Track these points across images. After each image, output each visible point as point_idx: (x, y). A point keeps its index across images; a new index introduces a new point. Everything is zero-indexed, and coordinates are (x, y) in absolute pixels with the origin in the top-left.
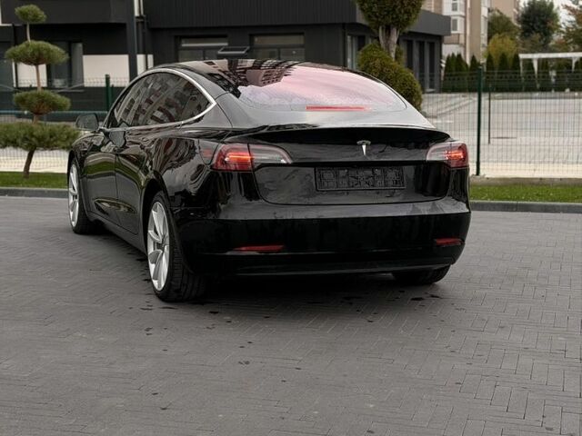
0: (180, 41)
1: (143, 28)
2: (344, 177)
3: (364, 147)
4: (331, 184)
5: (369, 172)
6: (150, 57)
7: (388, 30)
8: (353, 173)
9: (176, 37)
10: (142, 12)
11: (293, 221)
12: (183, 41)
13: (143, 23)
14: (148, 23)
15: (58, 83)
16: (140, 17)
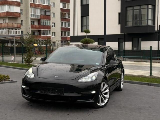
15: (135, 49)
16: (158, 31)
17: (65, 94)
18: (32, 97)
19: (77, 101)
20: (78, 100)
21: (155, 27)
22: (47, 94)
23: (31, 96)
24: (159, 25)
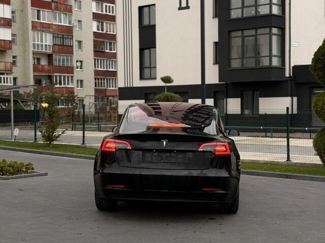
0: (313, 89)
1: (291, 83)
2: (155, 156)
3: (165, 142)
4: (149, 159)
5: (169, 155)
6: (295, 99)
8: (160, 154)
9: (310, 87)
10: (291, 75)
11: (128, 174)
12: (315, 89)
13: (291, 80)
14: (294, 80)
15: (247, 112)
16: (290, 77)
24: (292, 65)
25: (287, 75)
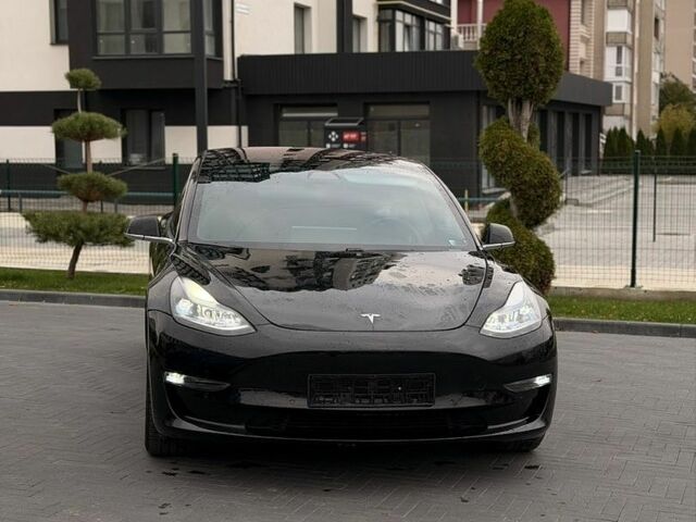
0: (281, 110)
1: (237, 94)
6: (245, 129)
7: (519, 104)
9: (277, 104)
10: (236, 76)
12: (284, 110)
13: (236, 88)
14: (242, 89)
15: (135, 158)
16: (234, 81)
17: (442, 404)
18: (249, 431)
19: (484, 430)
20: (490, 427)
21: (221, 63)
22: (349, 406)
23: (243, 427)
24: (237, 55)
25: (228, 76)
